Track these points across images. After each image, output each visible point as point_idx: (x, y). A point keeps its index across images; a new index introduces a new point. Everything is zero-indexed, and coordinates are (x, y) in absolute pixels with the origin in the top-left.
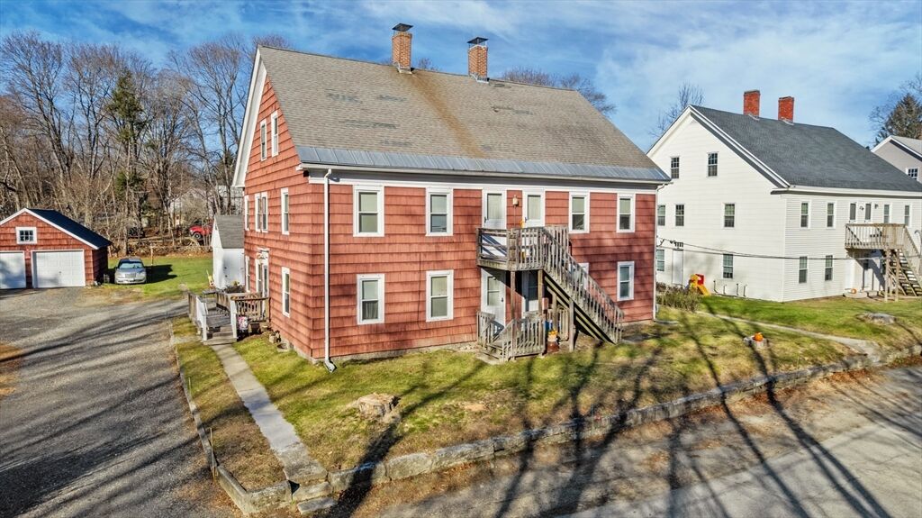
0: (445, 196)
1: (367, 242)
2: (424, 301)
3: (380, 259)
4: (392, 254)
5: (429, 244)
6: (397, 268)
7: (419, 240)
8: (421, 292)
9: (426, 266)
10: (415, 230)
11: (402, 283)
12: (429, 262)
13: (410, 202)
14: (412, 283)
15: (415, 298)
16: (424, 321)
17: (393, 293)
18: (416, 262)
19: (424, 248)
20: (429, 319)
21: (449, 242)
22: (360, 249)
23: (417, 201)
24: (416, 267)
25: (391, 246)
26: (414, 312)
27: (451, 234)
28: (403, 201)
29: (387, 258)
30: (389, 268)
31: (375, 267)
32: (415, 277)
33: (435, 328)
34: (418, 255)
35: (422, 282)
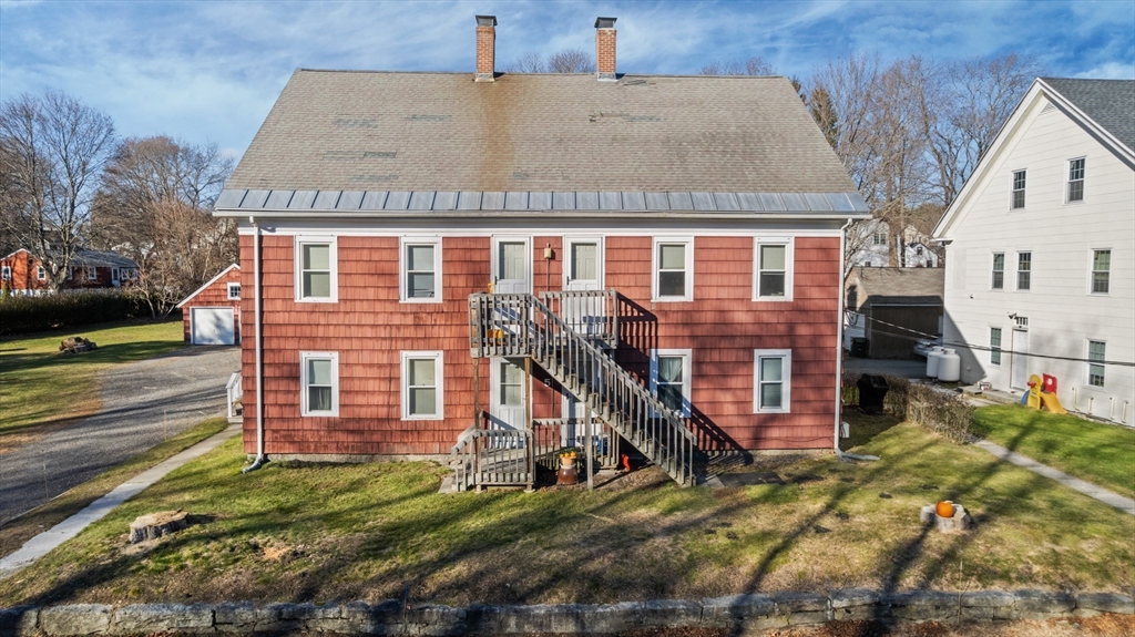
0: (432, 247)
1: (314, 309)
2: (398, 392)
3: (331, 332)
4: (350, 325)
5: (404, 314)
6: (356, 344)
7: (390, 307)
8: (393, 379)
9: (400, 344)
10: (383, 294)
11: (364, 365)
12: (404, 339)
13: (376, 256)
14: (380, 366)
15: (384, 386)
16: (398, 419)
17: (351, 378)
18: (385, 339)
19: (396, 320)
20: (405, 416)
21: (437, 310)
22: (304, 318)
23: (385, 255)
24: (386, 345)
25: (348, 316)
26: (383, 406)
27: (441, 301)
28: (365, 255)
29: (342, 332)
30: (346, 345)
31: (326, 343)
32: (384, 359)
33: (416, 430)
34: (388, 328)
35: (394, 366)
